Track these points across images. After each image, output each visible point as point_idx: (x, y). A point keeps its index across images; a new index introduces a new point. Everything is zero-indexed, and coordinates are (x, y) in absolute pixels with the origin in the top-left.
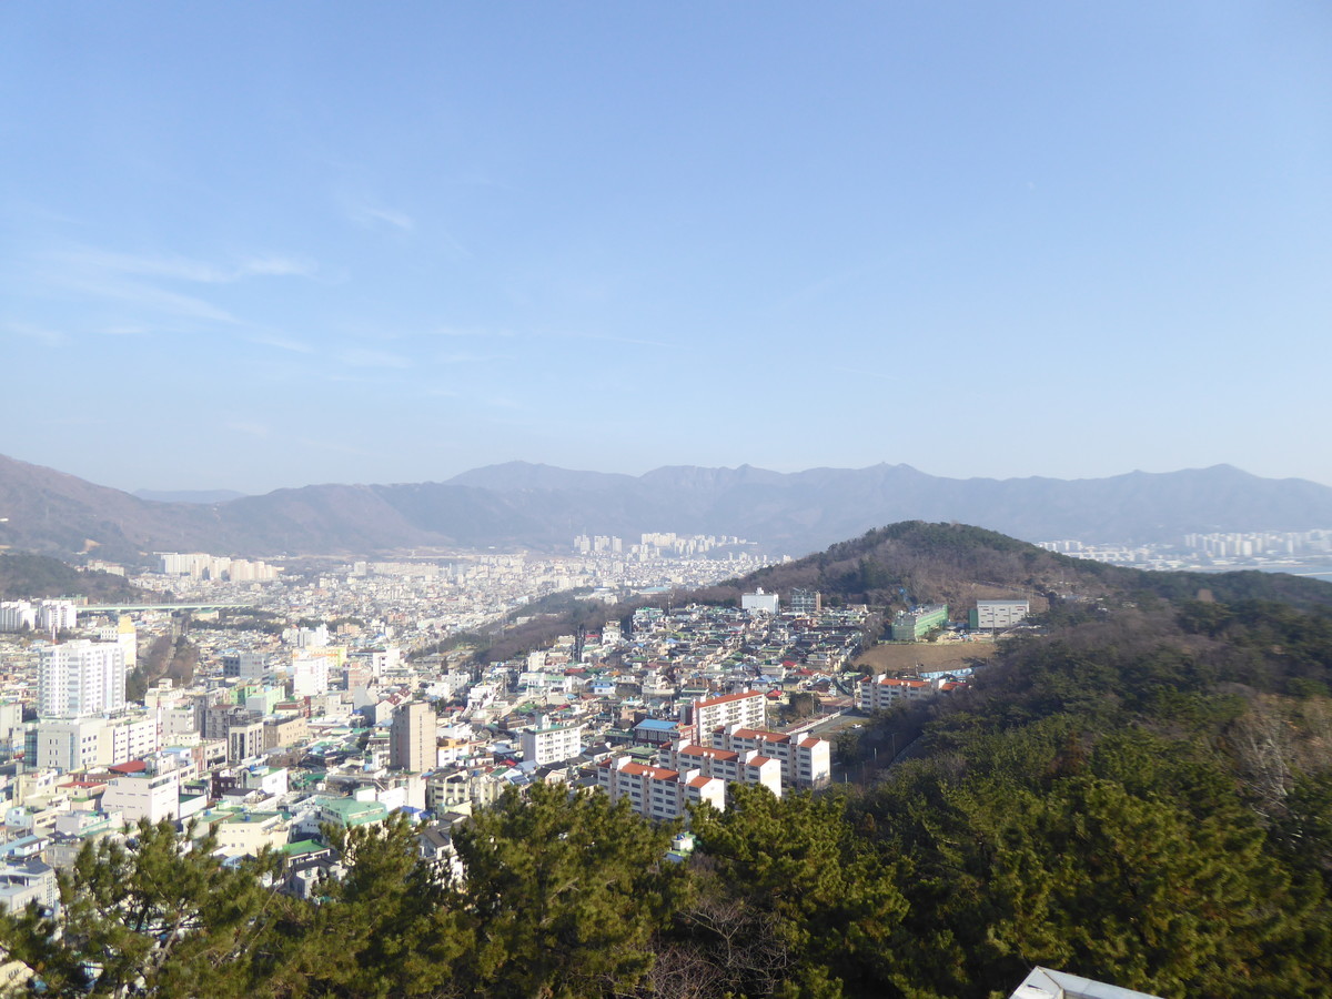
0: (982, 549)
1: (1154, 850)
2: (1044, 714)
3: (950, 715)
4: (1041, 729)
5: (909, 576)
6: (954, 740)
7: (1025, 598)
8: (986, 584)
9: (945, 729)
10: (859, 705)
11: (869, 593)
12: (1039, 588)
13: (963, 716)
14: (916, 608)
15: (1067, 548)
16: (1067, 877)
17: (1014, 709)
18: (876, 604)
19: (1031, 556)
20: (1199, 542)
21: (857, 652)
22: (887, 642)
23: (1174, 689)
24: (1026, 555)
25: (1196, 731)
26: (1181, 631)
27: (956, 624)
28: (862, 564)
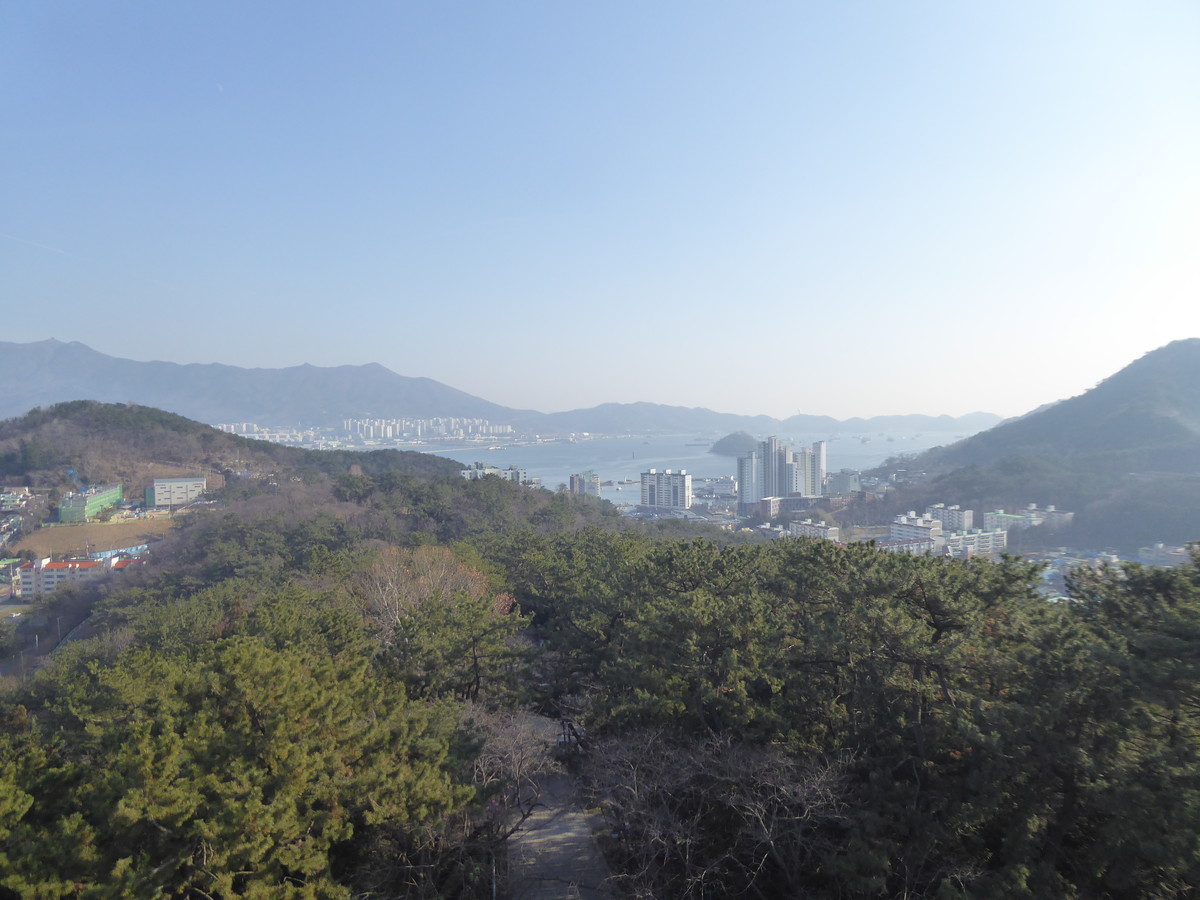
0: (160, 430)
1: (279, 693)
2: (216, 581)
3: (122, 592)
4: (210, 595)
5: (80, 457)
6: (125, 615)
7: (202, 476)
8: (164, 463)
9: (115, 606)
10: (19, 593)
11: (31, 474)
12: (216, 466)
13: (136, 591)
14: (88, 489)
15: (244, 429)
16: (201, 733)
17: (188, 580)
18: (39, 486)
19: (208, 437)
20: (354, 426)
21: (16, 537)
22: (52, 525)
23: (325, 548)
24: (204, 436)
25: (342, 581)
26: (336, 500)
27: (131, 503)
28: (23, 444)
